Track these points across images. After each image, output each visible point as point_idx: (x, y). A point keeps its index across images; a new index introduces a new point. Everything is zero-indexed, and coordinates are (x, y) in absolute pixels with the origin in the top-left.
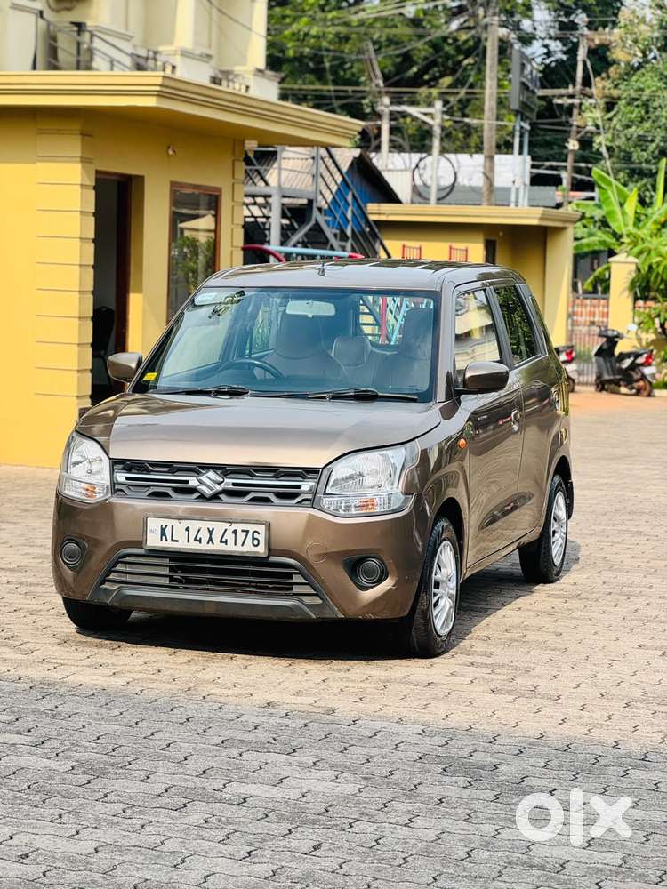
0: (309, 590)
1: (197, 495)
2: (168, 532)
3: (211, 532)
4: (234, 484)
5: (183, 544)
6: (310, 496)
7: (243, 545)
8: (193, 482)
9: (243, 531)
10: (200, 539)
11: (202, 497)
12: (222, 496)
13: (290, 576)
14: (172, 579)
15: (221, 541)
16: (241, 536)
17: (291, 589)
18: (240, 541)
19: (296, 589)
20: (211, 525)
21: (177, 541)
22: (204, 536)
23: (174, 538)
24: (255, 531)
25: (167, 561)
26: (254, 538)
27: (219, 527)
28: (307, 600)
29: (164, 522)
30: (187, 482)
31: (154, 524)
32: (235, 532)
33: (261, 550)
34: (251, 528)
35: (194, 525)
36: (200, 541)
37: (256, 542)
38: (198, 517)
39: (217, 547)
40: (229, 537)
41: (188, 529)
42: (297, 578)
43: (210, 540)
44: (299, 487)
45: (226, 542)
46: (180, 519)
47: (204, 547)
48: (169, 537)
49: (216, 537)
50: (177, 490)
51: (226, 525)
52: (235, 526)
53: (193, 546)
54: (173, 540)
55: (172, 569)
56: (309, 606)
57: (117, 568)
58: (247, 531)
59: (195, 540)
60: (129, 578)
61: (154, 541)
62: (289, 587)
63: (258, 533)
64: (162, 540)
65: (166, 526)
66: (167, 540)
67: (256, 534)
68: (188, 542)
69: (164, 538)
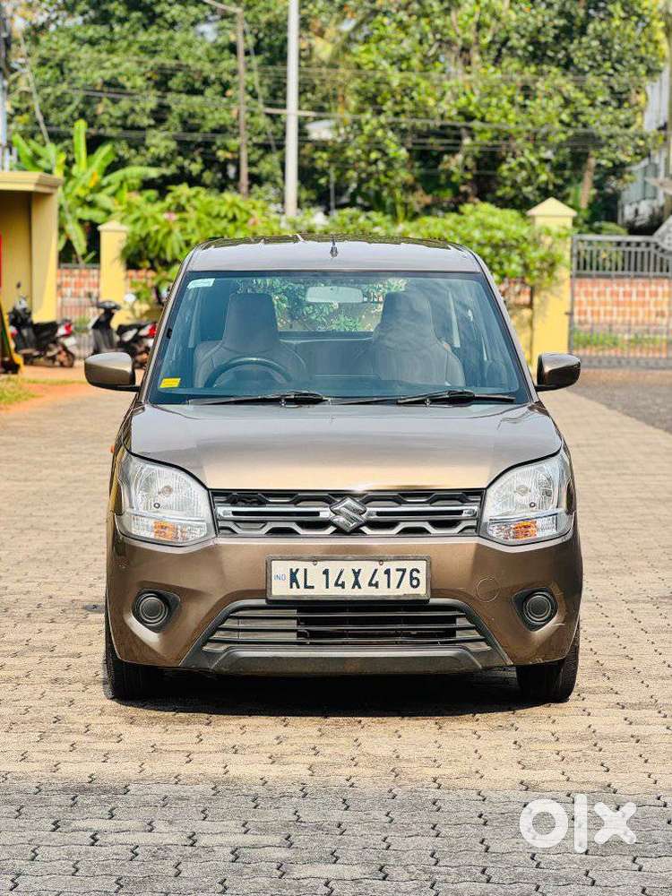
0: (475, 635)
1: (332, 529)
2: (300, 577)
3: (356, 574)
4: (379, 514)
5: (320, 589)
6: (474, 523)
7: (398, 587)
8: (325, 513)
9: (398, 570)
10: (343, 582)
11: (340, 531)
12: (365, 529)
13: (452, 620)
14: (300, 634)
15: (370, 584)
16: (395, 576)
17: (454, 635)
18: (394, 582)
19: (459, 635)
20: (356, 565)
21: (313, 587)
22: (348, 579)
23: (308, 584)
24: (413, 570)
25: (294, 613)
26: (412, 578)
27: (367, 568)
28: (472, 647)
29: (294, 565)
30: (317, 514)
31: (280, 569)
32: (387, 572)
33: (422, 591)
34: (409, 565)
35: (334, 567)
36: (343, 585)
37: (415, 582)
38: (341, 556)
39: (365, 592)
40: (381, 578)
41: (326, 572)
42: (461, 622)
43: (357, 583)
44: (460, 512)
45: (376, 585)
46: (315, 560)
47: (349, 592)
48: (301, 583)
49: (364, 579)
50: (303, 525)
51: (375, 565)
52: (386, 565)
53: (334, 592)
54: (306, 587)
55: (300, 621)
56: (477, 654)
57: (226, 625)
58: (404, 571)
59: (336, 584)
60: (242, 637)
61: (281, 589)
62: (452, 633)
63: (418, 571)
64: (291, 587)
65: (297, 570)
66: (298, 587)
67: (415, 574)
68: (327, 587)
69: (294, 584)
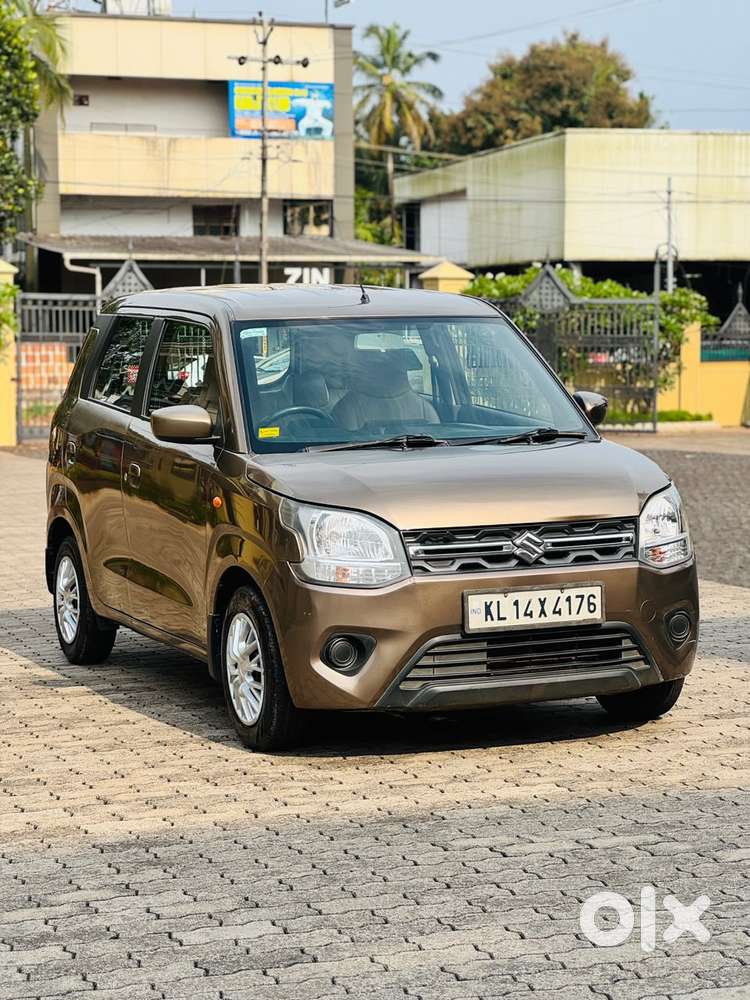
0: (636, 654)
1: (514, 562)
2: (493, 609)
3: (542, 603)
4: (554, 544)
5: (512, 620)
6: (631, 549)
7: (578, 613)
8: (507, 546)
9: (577, 597)
10: (531, 612)
11: (523, 563)
12: (543, 560)
13: (618, 641)
14: (489, 666)
15: (554, 612)
16: (575, 602)
17: (620, 656)
18: (574, 609)
19: (625, 656)
20: (542, 594)
21: (505, 619)
22: (536, 608)
23: (501, 616)
24: (591, 596)
25: (484, 645)
26: (589, 604)
27: (551, 595)
28: (635, 666)
29: (488, 598)
30: (501, 548)
31: (475, 603)
32: (568, 599)
33: (597, 615)
34: (586, 591)
35: (523, 597)
36: (531, 615)
37: (592, 608)
38: (529, 587)
39: (551, 619)
40: (563, 606)
41: (516, 603)
42: (627, 643)
43: (543, 612)
44: (620, 539)
45: (559, 612)
46: (505, 592)
47: (537, 621)
48: (495, 616)
49: (549, 608)
50: (489, 559)
51: (558, 593)
52: (567, 593)
53: (524, 621)
54: (500, 619)
55: (491, 653)
56: (639, 672)
57: (420, 663)
58: (582, 597)
59: (526, 614)
60: (438, 673)
61: (477, 622)
62: (618, 654)
63: (594, 597)
64: (486, 620)
65: (491, 603)
66: (492, 619)
67: (591, 599)
68: (518, 618)
69: (489, 617)
